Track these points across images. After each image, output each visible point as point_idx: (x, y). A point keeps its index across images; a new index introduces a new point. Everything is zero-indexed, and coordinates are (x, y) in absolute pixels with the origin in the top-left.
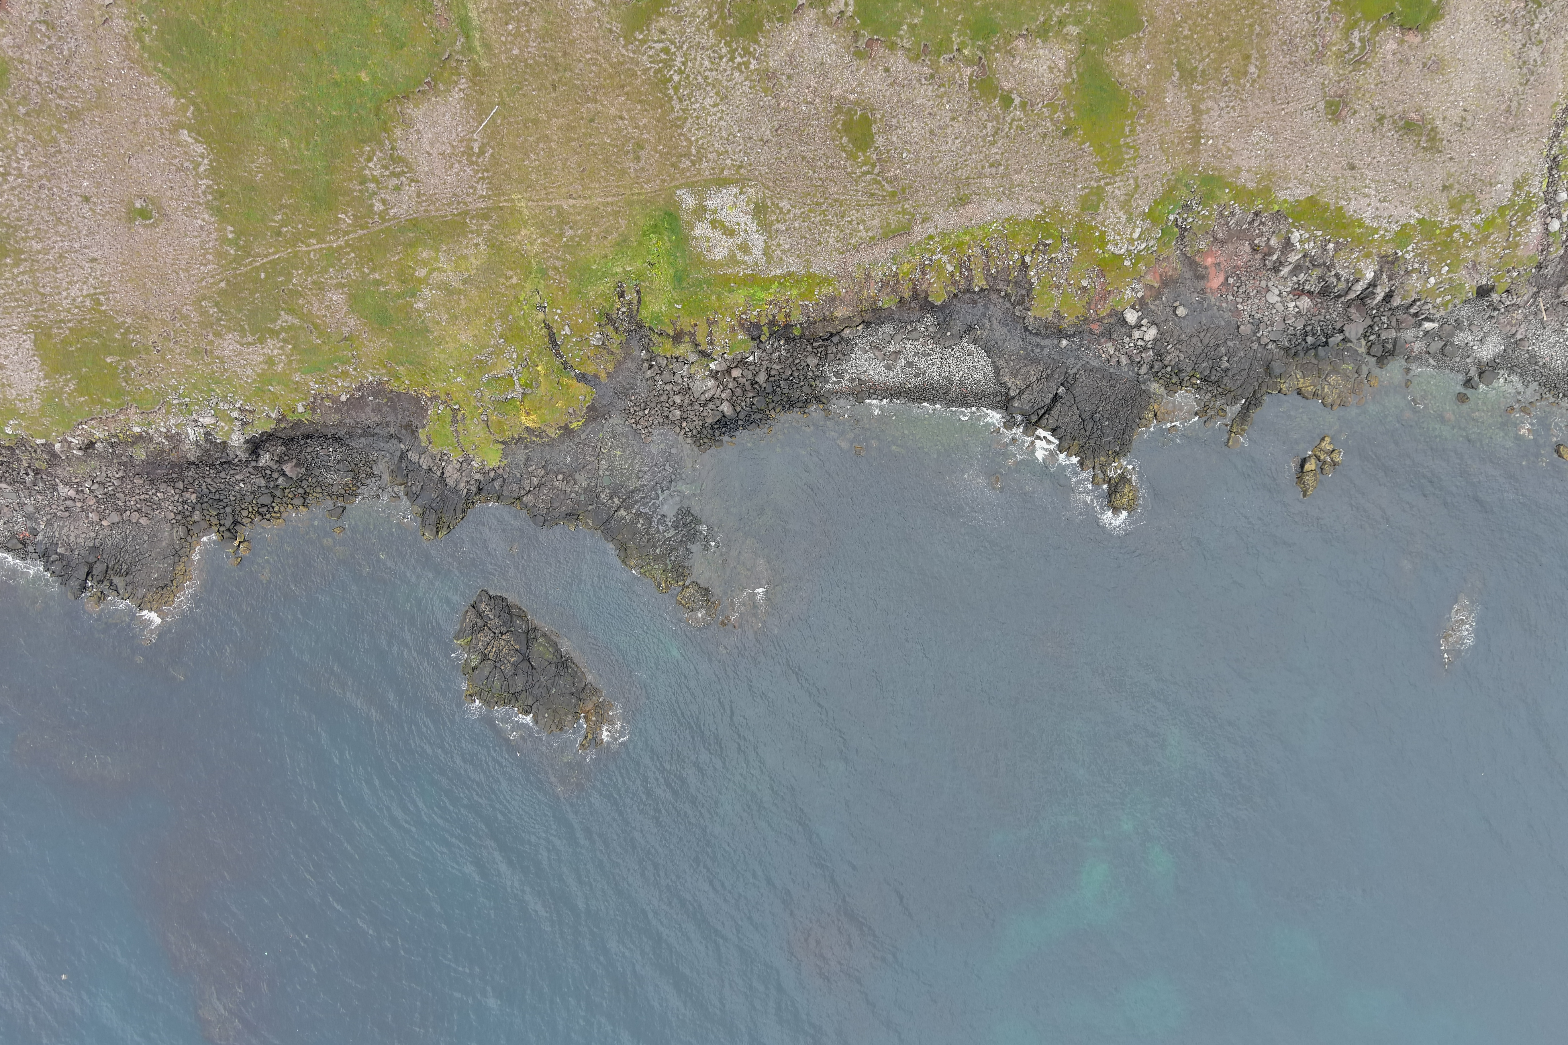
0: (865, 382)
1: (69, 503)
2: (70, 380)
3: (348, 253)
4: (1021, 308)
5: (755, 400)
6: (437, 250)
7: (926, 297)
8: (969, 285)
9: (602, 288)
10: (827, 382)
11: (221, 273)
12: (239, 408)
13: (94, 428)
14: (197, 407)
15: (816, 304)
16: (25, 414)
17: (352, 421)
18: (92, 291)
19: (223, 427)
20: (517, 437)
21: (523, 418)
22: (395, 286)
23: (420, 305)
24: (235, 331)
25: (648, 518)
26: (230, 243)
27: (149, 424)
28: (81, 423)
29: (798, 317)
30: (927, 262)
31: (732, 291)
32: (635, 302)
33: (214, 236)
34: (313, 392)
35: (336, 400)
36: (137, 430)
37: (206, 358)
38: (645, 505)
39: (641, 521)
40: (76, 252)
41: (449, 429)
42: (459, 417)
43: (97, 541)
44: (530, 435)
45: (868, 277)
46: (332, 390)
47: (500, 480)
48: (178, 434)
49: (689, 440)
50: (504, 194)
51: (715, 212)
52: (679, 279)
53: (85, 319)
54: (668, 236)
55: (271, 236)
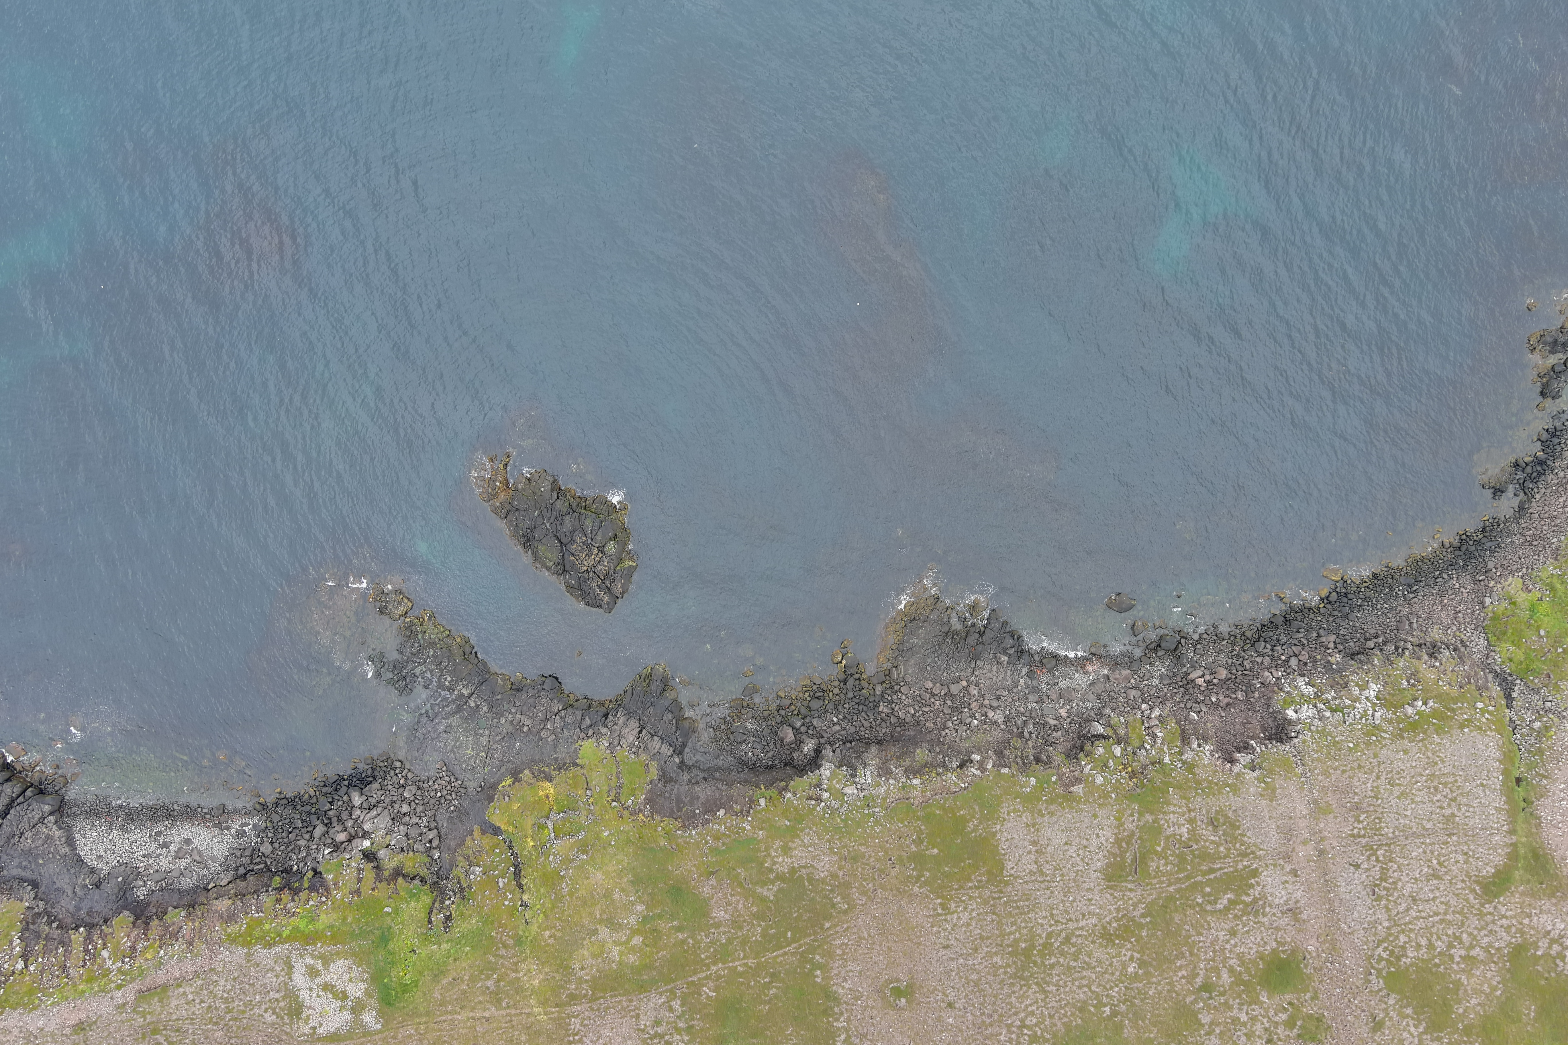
0: (215, 826)
1: (995, 704)
2: (974, 830)
3: (707, 958)
4: (36, 910)
5: (328, 806)
6: (620, 963)
7: (137, 919)
8: (90, 933)
9: (464, 926)
10: (254, 826)
11: (828, 937)
12: (821, 801)
13: (955, 783)
14: (858, 804)
15: (247, 913)
16: (1016, 798)
17: (720, 787)
18: (949, 918)
19: (838, 782)
20: (563, 772)
21: (552, 792)
22: (663, 926)
23: (640, 908)
24: (818, 880)
25: (441, 686)
26: (820, 966)
27: (904, 787)
28: (965, 788)
29: (267, 899)
30: (127, 960)
31: (331, 927)
32: (435, 911)
33: (835, 972)
34: (749, 819)
35: (730, 810)
36: (916, 782)
37: (846, 853)
38: (445, 699)
39: (447, 684)
40: (961, 955)
41: (624, 780)
42: (613, 794)
43: (973, 666)
44: (550, 773)
45: (190, 943)
46: (732, 820)
47: (583, 726)
48: (880, 776)
49: (398, 764)
50: (553, 1019)
51: (342, 1008)
52: (385, 938)
53: (956, 890)
54: (392, 981)
55: (780, 972)
